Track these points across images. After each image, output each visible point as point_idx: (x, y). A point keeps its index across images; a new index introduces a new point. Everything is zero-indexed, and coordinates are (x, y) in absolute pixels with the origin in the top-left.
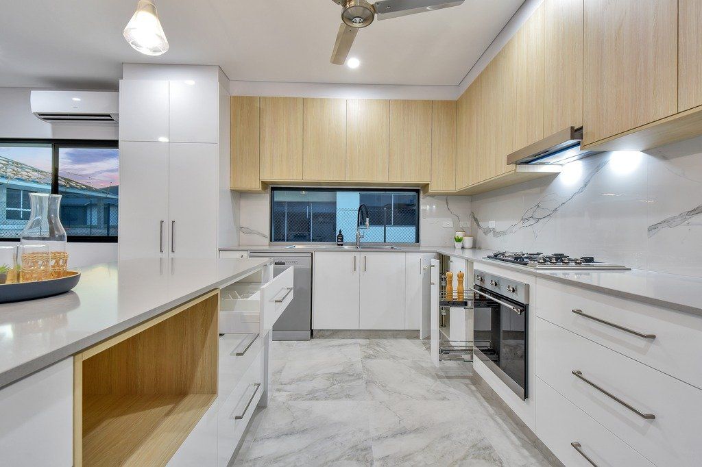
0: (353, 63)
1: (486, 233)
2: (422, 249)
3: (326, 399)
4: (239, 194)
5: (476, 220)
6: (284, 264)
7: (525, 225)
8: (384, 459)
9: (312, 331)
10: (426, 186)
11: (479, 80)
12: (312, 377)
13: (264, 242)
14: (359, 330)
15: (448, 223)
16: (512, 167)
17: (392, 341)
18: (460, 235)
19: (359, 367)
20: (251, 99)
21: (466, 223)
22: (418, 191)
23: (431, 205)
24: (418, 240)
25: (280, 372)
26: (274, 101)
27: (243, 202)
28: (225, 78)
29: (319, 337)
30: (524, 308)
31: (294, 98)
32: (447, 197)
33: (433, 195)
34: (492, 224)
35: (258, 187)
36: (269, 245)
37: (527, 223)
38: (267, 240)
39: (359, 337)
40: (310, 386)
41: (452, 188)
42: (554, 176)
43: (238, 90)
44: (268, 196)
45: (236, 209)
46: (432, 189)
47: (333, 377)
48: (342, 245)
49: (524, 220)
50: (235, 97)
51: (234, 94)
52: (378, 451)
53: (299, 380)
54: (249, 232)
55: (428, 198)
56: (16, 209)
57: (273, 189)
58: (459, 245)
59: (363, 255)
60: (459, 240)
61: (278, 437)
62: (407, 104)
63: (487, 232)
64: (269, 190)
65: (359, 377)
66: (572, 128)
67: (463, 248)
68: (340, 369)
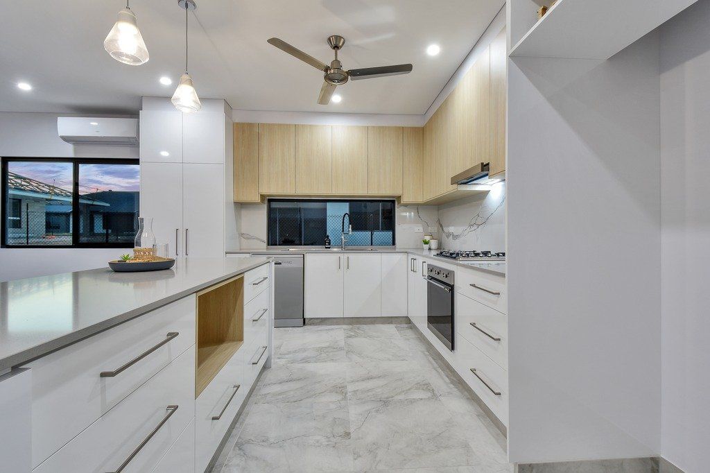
0: (336, 99)
1: (448, 237)
2: (397, 250)
3: (315, 362)
4: (240, 206)
5: (441, 226)
6: (280, 264)
7: (471, 230)
8: (355, 392)
9: (304, 319)
10: (399, 197)
11: (436, 114)
12: (305, 350)
13: (263, 246)
14: (344, 318)
15: (419, 228)
16: (455, 186)
17: (371, 326)
18: (427, 238)
19: (342, 343)
20: (251, 125)
21: (434, 229)
22: (393, 202)
23: (410, 212)
24: (394, 243)
25: (279, 347)
26: (271, 127)
27: (244, 212)
28: (229, 108)
29: (311, 324)
30: (452, 288)
31: (287, 125)
32: (417, 207)
33: (406, 205)
34: (451, 229)
35: (258, 199)
36: (267, 249)
37: (473, 228)
38: (265, 245)
39: (344, 324)
40: (304, 355)
41: (420, 200)
42: (487, 193)
43: (238, 118)
44: (265, 207)
45: (238, 217)
46: (405, 200)
47: (321, 350)
48: (329, 248)
49: (471, 225)
50: (237, 123)
51: (237, 121)
52: (350, 388)
53: (295, 352)
54: (249, 238)
55: (402, 208)
56: (15, 218)
57: (270, 201)
58: (426, 247)
59: (346, 255)
60: (426, 243)
61: (281, 383)
62: (381, 130)
63: (448, 235)
64: (266, 202)
65: (341, 349)
66: (482, 164)
67: (430, 249)
68: (328, 344)
